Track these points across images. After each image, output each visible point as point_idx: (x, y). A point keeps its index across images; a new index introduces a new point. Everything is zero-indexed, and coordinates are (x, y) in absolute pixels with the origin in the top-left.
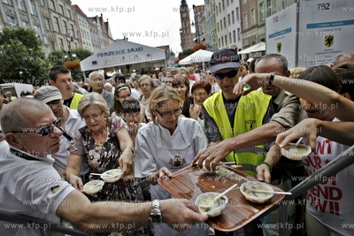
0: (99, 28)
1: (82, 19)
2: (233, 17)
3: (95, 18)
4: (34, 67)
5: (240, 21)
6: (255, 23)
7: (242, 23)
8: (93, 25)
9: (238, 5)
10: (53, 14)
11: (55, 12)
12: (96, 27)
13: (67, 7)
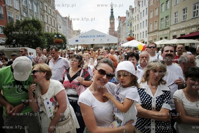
0: (67, 23)
1: (59, 17)
2: (143, 25)
3: (66, 18)
4: (38, 40)
5: (147, 27)
6: (157, 29)
7: (149, 28)
8: (64, 21)
9: (147, 19)
10: (46, 13)
11: (47, 12)
12: (66, 22)
13: (53, 10)
